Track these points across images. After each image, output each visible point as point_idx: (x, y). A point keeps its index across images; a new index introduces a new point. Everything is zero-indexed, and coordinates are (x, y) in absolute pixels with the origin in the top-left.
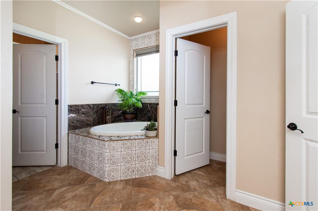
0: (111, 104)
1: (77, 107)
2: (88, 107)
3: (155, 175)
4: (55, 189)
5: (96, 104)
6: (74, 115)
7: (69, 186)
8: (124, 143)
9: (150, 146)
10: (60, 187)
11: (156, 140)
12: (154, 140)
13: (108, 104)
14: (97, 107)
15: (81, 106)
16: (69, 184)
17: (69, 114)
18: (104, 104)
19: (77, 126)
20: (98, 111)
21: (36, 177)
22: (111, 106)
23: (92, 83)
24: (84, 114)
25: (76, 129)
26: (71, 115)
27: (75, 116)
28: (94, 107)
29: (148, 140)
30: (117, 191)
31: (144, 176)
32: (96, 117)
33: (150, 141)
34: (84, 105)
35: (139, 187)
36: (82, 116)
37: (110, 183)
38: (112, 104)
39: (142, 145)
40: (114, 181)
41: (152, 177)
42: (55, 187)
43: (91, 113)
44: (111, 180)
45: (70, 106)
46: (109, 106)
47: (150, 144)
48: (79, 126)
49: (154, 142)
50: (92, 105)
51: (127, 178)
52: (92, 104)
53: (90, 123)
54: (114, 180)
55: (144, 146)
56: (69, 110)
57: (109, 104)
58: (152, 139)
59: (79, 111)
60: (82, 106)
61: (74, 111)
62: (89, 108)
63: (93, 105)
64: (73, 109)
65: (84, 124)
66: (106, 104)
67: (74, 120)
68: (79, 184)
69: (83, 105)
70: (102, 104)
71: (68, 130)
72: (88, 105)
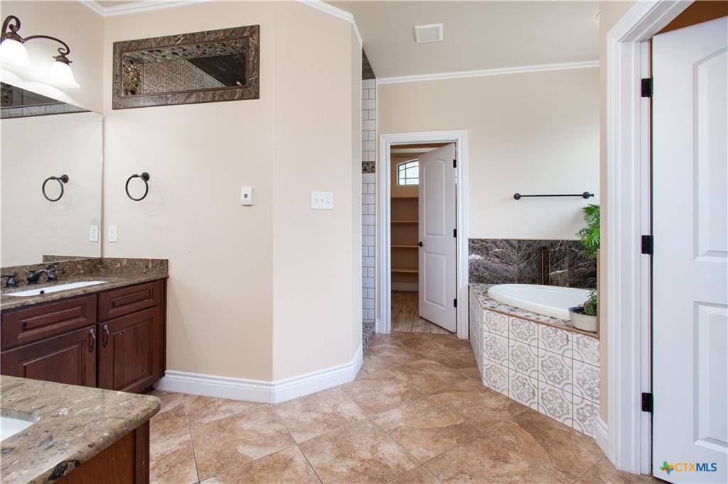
0: (568, 242)
1: (484, 243)
2: (507, 246)
3: (590, 437)
4: (425, 358)
5: (524, 241)
6: (478, 257)
7: (440, 362)
8: (514, 322)
9: (575, 353)
10: (431, 358)
11: (593, 344)
12: (586, 339)
13: (559, 241)
14: (528, 246)
15: (492, 242)
16: (442, 362)
17: (470, 254)
18: (546, 241)
19: (485, 278)
20: (529, 255)
21: (425, 337)
22: (570, 247)
23: (517, 197)
24: (498, 257)
25: (482, 282)
26: (473, 256)
27: (481, 258)
28: (519, 247)
29: (570, 335)
30: (481, 405)
31: (560, 421)
32: (525, 267)
33: (575, 340)
34: (499, 240)
35: (520, 426)
36: (493, 261)
37: (488, 389)
38: (570, 241)
39: (554, 342)
40: (496, 392)
41: (578, 434)
42: (426, 355)
43: (515, 258)
44: (491, 388)
45: (472, 241)
46: (561, 245)
47: (575, 347)
48: (489, 277)
49: (585, 345)
50: (516, 242)
51: (518, 401)
52: (515, 240)
53: (511, 277)
54: (497, 390)
55: (558, 345)
56: (469, 247)
57: (563, 241)
58: (580, 335)
59: (488, 250)
60: (494, 242)
61: (479, 249)
62: (510, 248)
63: (519, 241)
64: (477, 246)
65: (499, 276)
66: (554, 241)
67: (479, 266)
68: (451, 367)
69: (495, 240)
70: (540, 241)
71: (469, 282)
72: (507, 241)
